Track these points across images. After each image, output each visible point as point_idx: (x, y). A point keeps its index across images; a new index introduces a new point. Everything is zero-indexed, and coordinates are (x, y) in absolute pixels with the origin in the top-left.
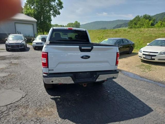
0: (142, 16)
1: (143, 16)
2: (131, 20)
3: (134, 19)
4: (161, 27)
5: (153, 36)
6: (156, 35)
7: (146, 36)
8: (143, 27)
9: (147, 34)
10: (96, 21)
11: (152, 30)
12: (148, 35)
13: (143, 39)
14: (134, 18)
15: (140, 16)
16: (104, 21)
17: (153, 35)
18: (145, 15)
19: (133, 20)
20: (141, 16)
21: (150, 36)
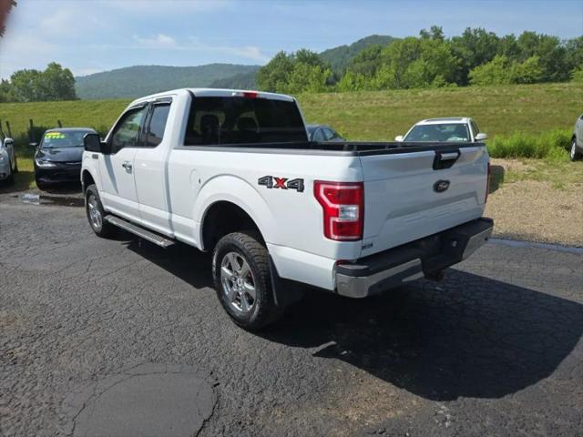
0: (293, 56)
1: (295, 54)
2: (264, 67)
3: (273, 65)
4: (353, 88)
5: (350, 116)
6: (355, 114)
7: (330, 115)
8: (307, 90)
9: (331, 111)
10: (134, 67)
11: (341, 97)
12: (334, 114)
13: (342, 127)
14: (272, 61)
15: (287, 55)
16: (168, 67)
17: (349, 113)
18: (300, 53)
19: (267, 66)
20: (291, 53)
21: (340, 115)
